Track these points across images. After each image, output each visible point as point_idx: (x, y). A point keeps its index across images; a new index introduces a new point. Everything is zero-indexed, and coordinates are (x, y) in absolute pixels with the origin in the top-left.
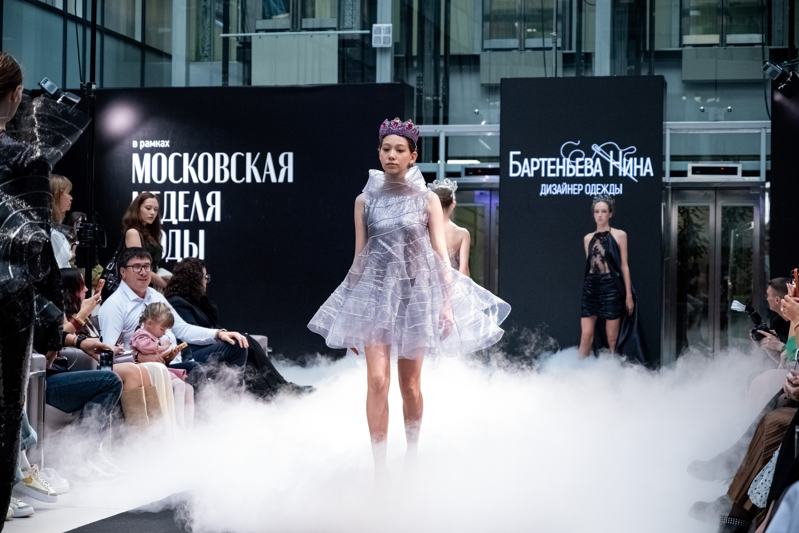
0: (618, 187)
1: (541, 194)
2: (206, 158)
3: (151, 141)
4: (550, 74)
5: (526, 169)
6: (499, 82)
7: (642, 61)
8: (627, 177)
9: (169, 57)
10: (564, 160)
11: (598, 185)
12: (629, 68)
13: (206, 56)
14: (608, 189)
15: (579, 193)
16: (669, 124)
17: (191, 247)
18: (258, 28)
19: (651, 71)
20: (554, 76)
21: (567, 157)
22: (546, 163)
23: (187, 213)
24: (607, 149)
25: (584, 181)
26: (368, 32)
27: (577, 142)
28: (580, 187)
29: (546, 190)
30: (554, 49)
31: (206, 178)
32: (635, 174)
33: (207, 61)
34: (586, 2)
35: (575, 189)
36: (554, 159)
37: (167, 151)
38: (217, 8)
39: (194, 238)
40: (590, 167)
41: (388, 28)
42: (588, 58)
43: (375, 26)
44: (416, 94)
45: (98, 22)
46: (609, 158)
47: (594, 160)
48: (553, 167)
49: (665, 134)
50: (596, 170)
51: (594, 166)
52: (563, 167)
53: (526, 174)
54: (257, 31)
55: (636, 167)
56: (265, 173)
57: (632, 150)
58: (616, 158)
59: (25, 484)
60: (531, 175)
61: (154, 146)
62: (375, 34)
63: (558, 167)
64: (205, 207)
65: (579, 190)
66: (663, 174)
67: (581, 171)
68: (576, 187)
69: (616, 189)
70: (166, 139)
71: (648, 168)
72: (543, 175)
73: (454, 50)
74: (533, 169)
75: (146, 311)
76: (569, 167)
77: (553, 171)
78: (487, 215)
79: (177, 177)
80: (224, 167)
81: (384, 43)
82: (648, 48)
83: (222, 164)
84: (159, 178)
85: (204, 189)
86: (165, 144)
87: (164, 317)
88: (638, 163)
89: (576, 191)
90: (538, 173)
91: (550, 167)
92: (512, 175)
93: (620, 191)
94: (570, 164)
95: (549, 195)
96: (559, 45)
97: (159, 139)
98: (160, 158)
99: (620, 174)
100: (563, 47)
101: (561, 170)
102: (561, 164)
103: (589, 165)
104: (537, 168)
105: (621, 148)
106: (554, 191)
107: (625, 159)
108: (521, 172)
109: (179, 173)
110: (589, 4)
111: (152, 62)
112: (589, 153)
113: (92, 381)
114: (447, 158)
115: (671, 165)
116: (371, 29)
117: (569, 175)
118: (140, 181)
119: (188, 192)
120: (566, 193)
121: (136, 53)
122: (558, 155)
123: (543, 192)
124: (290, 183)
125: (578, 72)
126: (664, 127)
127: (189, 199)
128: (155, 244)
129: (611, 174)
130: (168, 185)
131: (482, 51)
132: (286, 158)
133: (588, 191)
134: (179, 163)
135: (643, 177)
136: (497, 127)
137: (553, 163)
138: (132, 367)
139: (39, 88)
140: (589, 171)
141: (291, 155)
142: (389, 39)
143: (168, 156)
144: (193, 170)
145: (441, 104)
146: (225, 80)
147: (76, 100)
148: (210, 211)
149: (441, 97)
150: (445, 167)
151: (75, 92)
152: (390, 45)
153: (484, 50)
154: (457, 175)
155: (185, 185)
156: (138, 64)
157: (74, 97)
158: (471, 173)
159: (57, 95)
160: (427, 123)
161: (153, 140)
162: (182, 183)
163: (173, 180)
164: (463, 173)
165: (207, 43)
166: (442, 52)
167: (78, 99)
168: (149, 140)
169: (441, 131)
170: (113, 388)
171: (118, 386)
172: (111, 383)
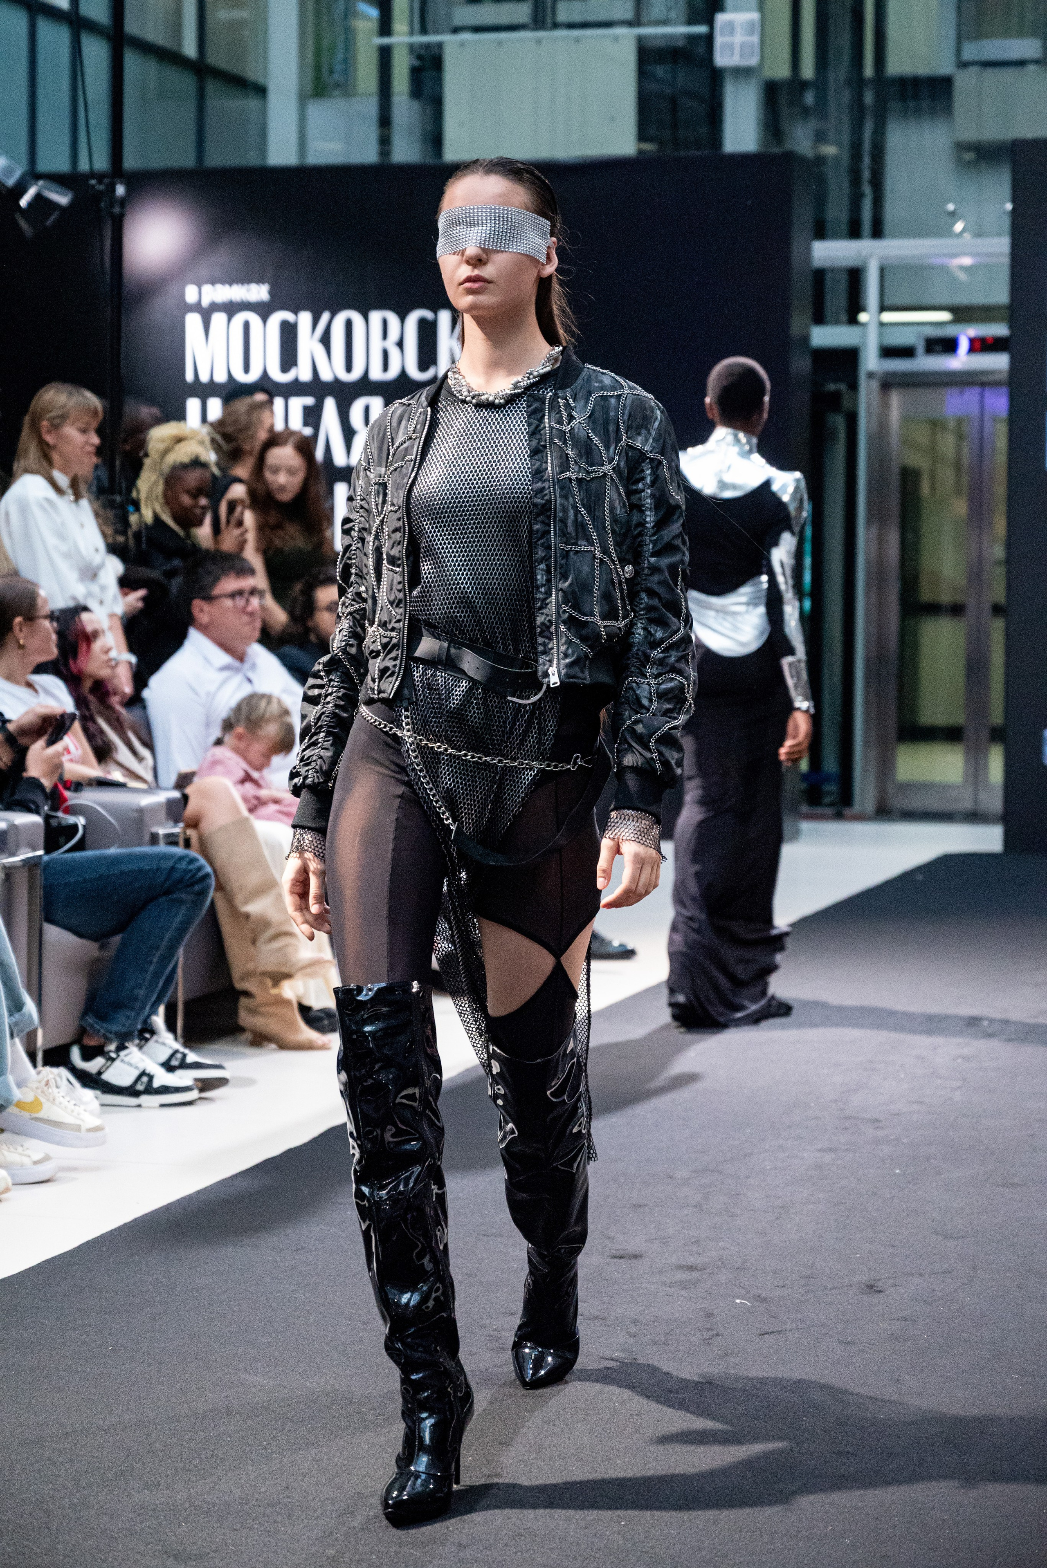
2: (349, 324)
3: (227, 286)
6: (1006, 142)
9: (260, 90)
13: (337, 85)
18: (457, 22)
26: (702, 29)
31: (349, 368)
33: (341, 95)
37: (264, 310)
41: (750, 23)
43: (721, 18)
54: (456, 30)
59: (27, 1115)
61: (234, 299)
62: (722, 34)
64: (349, 434)
70: (260, 281)
73: (896, 66)
79: (285, 367)
80: (391, 344)
81: (743, 55)
83: (385, 336)
84: (247, 369)
85: (346, 393)
86: (259, 292)
97: (245, 279)
98: (247, 326)
109: (289, 359)
111: (220, 101)
116: (711, 23)
118: (204, 378)
119: (309, 401)
121: (186, 82)
127: (313, 416)
130: (266, 385)
131: (959, 67)
134: (289, 333)
136: (1001, 245)
142: (752, 46)
143: (264, 319)
144: (320, 350)
145: (867, 189)
146: (385, 141)
147: (62, 199)
148: (359, 442)
149: (866, 174)
150: (881, 335)
151: (59, 180)
152: (754, 61)
153: (963, 65)
154: (907, 352)
155: (305, 385)
156: (190, 107)
157: (57, 192)
158: (938, 348)
159: (20, 189)
160: (836, 236)
161: (231, 285)
162: (296, 380)
163: (278, 376)
164: (920, 349)
165: (340, 56)
166: (869, 71)
167: (65, 195)
168: (223, 283)
169: (870, 255)
170: (192, 885)
171: (204, 883)
172: (188, 876)
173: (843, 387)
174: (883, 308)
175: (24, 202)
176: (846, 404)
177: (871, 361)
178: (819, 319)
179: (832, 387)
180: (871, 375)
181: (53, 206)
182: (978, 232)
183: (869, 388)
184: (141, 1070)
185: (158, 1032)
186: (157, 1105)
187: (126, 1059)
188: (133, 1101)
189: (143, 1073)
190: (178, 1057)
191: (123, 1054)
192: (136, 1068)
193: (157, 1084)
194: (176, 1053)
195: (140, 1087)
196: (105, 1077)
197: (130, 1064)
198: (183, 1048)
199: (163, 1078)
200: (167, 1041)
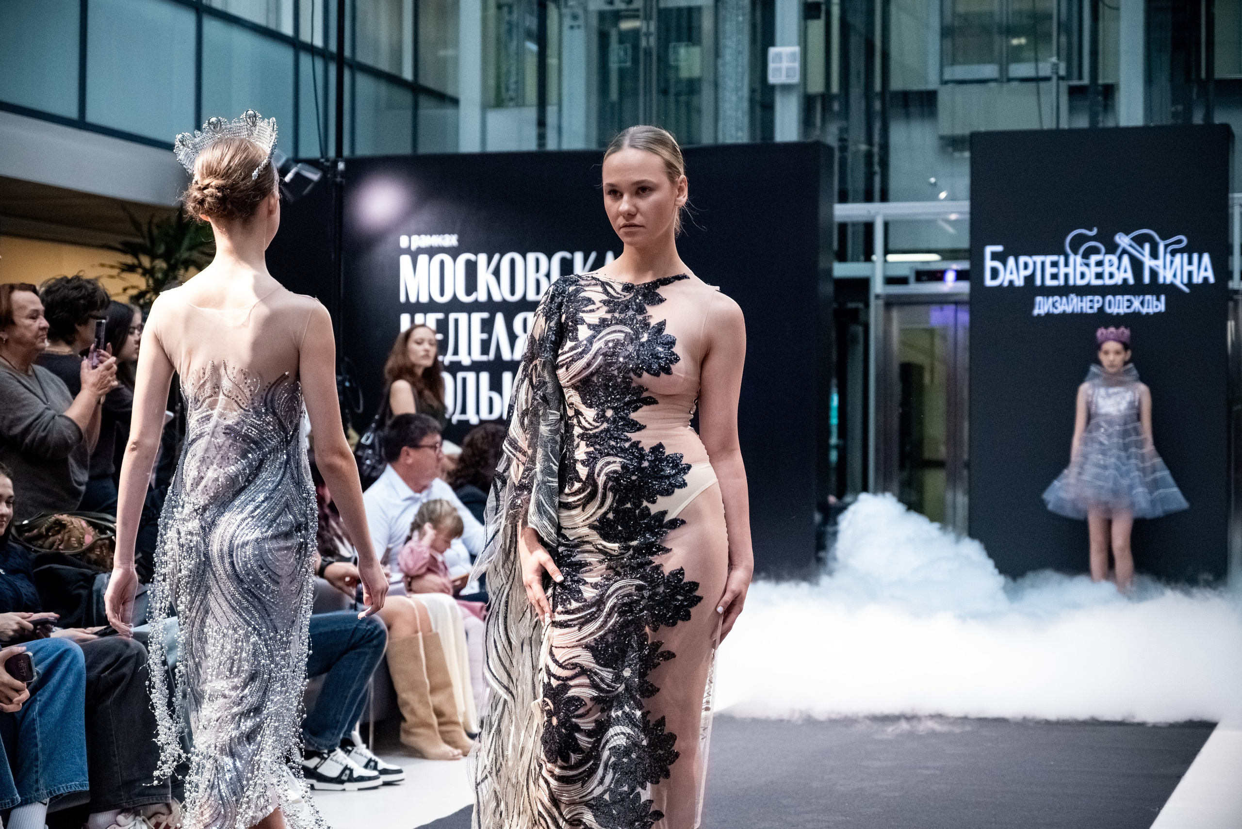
0: (1158, 300)
1: (1036, 312)
2: (513, 262)
3: (429, 236)
4: (1049, 124)
5: (1011, 273)
6: (967, 134)
7: (1194, 96)
8: (1172, 286)
9: (455, 102)
10: (1072, 258)
11: (1127, 297)
12: (1173, 109)
13: (512, 99)
14: (1142, 303)
15: (1095, 310)
16: (1238, 198)
17: (491, 400)
19: (1208, 116)
20: (1055, 125)
21: (1075, 252)
22: (1043, 264)
23: (485, 347)
24: (1140, 241)
25: (1103, 291)
27: (1091, 230)
28: (1098, 302)
29: (1043, 306)
30: (1055, 78)
31: (513, 292)
32: (1185, 280)
33: (513, 107)
34: (1104, 3)
35: (1089, 304)
36: (1054, 258)
37: (454, 253)
38: (527, 23)
39: (496, 386)
40: (1114, 269)
41: (793, 54)
42: (1109, 92)
43: (772, 51)
44: (837, 155)
45: (347, 53)
46: (1142, 254)
47: (1120, 258)
48: (1054, 270)
49: (1233, 214)
50: (1123, 274)
51: (1119, 268)
52: (1070, 270)
53: (1011, 282)
55: (1187, 268)
57: (1179, 242)
58: (1154, 255)
60: (1019, 282)
61: (433, 245)
62: (773, 62)
63: (1063, 270)
64: (513, 338)
65: (1097, 306)
66: (1230, 275)
67: (1099, 276)
68: (1091, 301)
69: (1155, 303)
70: (451, 232)
71: (1206, 270)
72: (1038, 282)
73: (897, 84)
74: (1024, 273)
75: (420, 514)
76: (1080, 269)
77: (1054, 277)
79: (469, 292)
80: (541, 275)
81: (788, 76)
82: (1203, 75)
83: (537, 270)
84: (442, 293)
85: (510, 310)
86: (451, 240)
87: (448, 522)
88: (1190, 263)
89: (1091, 308)
90: (1030, 279)
91: (1049, 270)
92: (989, 282)
93: (1162, 307)
94: (1081, 265)
95: (1048, 315)
96: (1062, 72)
97: (441, 232)
98: (442, 263)
99: (1161, 280)
100: (1068, 77)
101: (1066, 276)
102: (1066, 265)
103: (1111, 265)
104: (1029, 272)
105: (1163, 238)
106: (1056, 308)
107: (1168, 257)
108: (1004, 279)
109: (471, 286)
110: (1110, 7)
111: (429, 110)
112: (1112, 248)
113: (340, 631)
115: (1241, 262)
116: (765, 54)
117: (1080, 282)
118: (413, 300)
119: (485, 315)
120: (1076, 310)
121: (405, 98)
122: (1061, 251)
123: (1039, 308)
125: (1093, 120)
126: (1230, 202)
127: (487, 326)
128: (435, 404)
129: (1147, 279)
130: (455, 305)
131: (941, 84)
133: (1110, 307)
134: (471, 269)
135: (1197, 285)
136: (965, 207)
137: (1054, 264)
138: (403, 604)
140: (1111, 276)
142: (794, 69)
143: (455, 259)
144: (492, 280)
145: (877, 168)
146: (542, 137)
147: (314, 176)
148: (520, 344)
149: (876, 159)
150: (885, 269)
151: (313, 163)
152: (795, 79)
153: (945, 83)
154: (902, 281)
155: (482, 304)
156: (408, 115)
157: (311, 172)
158: (924, 278)
159: (285, 170)
160: (855, 201)
161: (431, 236)
162: (476, 301)
163: (463, 298)
164: (912, 279)
165: (513, 79)
166: (878, 87)
167: (317, 174)
168: (426, 234)
169: (877, 213)
170: (371, 640)
171: (380, 638)
172: (369, 633)
173: (861, 306)
174: (887, 252)
175: (287, 179)
176: (862, 316)
177: (878, 287)
178: (842, 257)
179: (851, 305)
180: (878, 297)
181: (308, 181)
182: (952, 198)
183: (876, 306)
184: (345, 765)
185: (356, 744)
186: (356, 789)
187: (334, 758)
188: (339, 787)
189: (346, 768)
190: (372, 764)
191: (332, 755)
192: (341, 764)
193: (355, 775)
194: (370, 760)
195: (344, 778)
196: (319, 770)
197: (337, 761)
198: (374, 757)
199: (359, 771)
200: (363, 752)
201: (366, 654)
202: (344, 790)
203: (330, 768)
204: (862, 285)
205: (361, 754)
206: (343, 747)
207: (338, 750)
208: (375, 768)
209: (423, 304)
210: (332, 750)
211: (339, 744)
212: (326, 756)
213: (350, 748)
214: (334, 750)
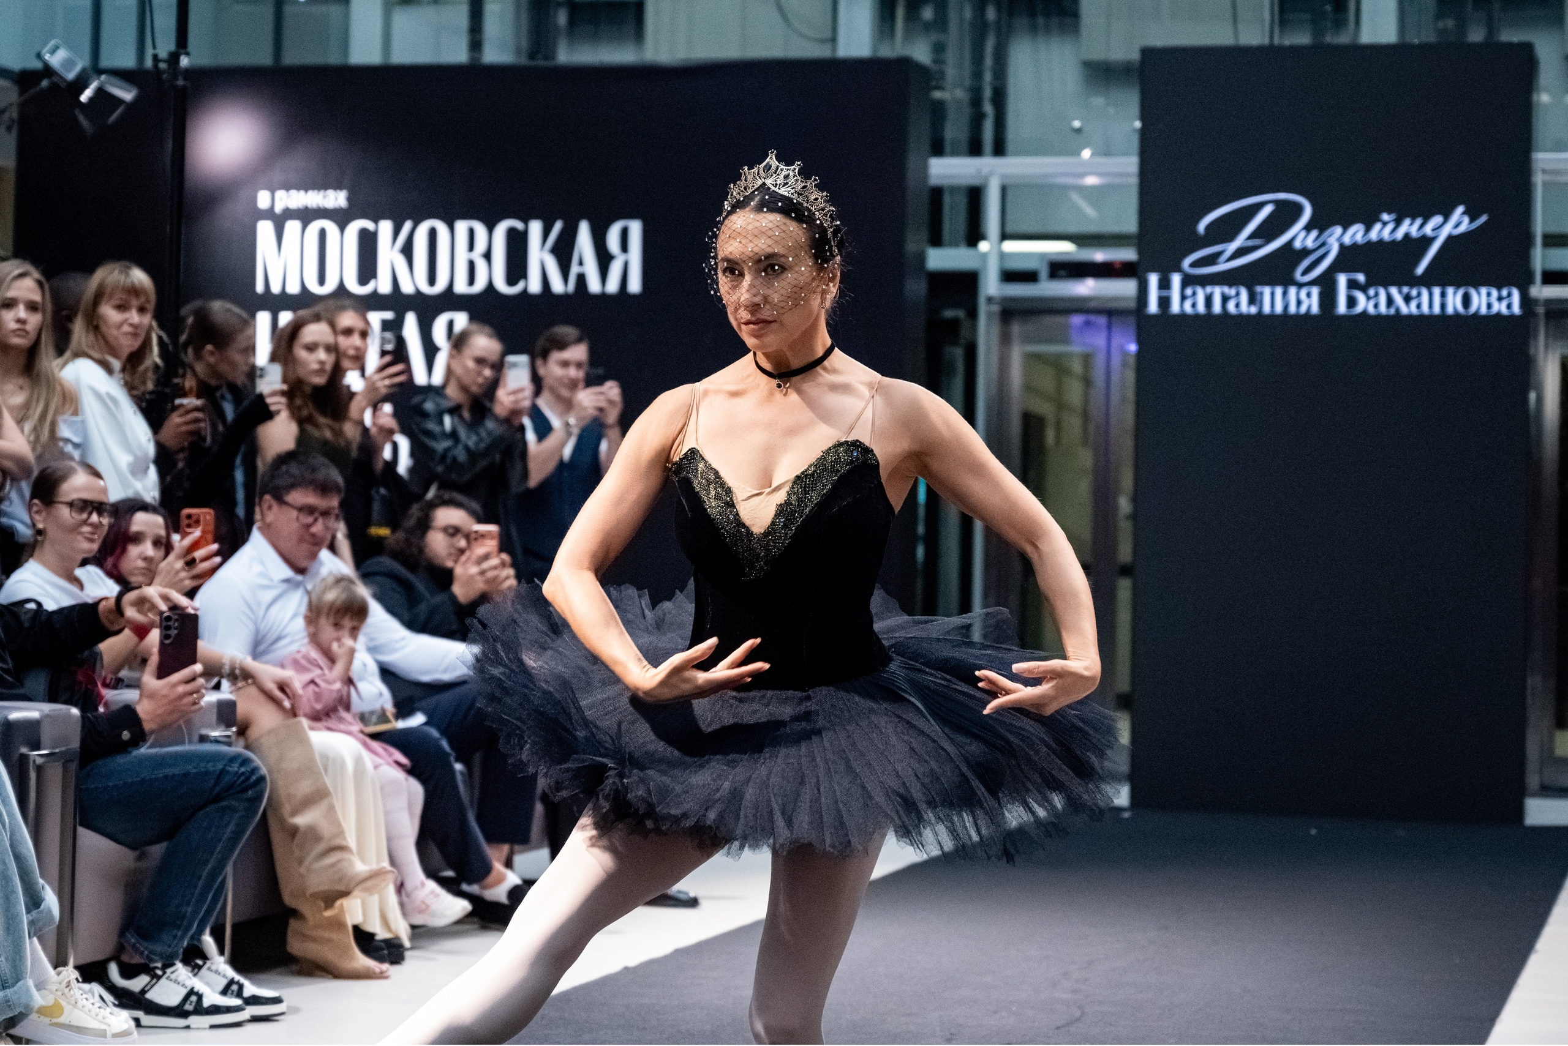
2: (433, 234)
3: (302, 192)
6: (1135, 56)
7: (1470, 9)
12: (1440, 26)
16: (1543, 160)
19: (1492, 31)
20: (1266, 41)
31: (432, 280)
33: (432, 4)
37: (342, 218)
49: (1535, 184)
56: (575, 269)
59: (47, 1020)
61: (309, 206)
64: (430, 351)
66: (1531, 277)
70: (338, 187)
78: (1099, 375)
79: (363, 279)
80: (477, 255)
83: (471, 247)
84: (322, 280)
85: (428, 308)
86: (337, 199)
97: (322, 186)
98: (323, 233)
109: (367, 269)
113: (197, 774)
114: (1004, 236)
115: (1544, 257)
118: (276, 289)
119: (389, 315)
124: (634, 297)
125: (1318, 33)
126: (1532, 166)
130: (342, 298)
132: (624, 234)
134: (368, 243)
136: (1129, 164)
139: (37, 65)
141: (635, 228)
143: (342, 228)
144: (401, 262)
145: (988, 109)
146: (476, 44)
147: (127, 95)
148: (441, 360)
149: (988, 93)
150: (1001, 264)
151: (125, 76)
154: (1030, 277)
155: (384, 298)
157: (121, 88)
158: (1062, 273)
159: (80, 84)
160: (955, 153)
161: (306, 190)
162: (375, 293)
163: (353, 286)
164: (1044, 273)
167: (130, 91)
168: (298, 188)
169: (991, 173)
170: (245, 790)
171: (258, 788)
172: (242, 778)
173: (961, 314)
175: (85, 97)
176: (964, 333)
177: (991, 286)
178: (936, 241)
179: (949, 314)
180: (990, 300)
181: (117, 101)
182: (1105, 151)
183: (989, 315)
184: (189, 989)
185: (209, 956)
186: (207, 1026)
187: (173, 976)
188: (181, 1022)
189: (191, 992)
190: (235, 987)
191: (169, 971)
192: (183, 985)
193: (206, 1003)
194: (232, 982)
195: (188, 1007)
196: (149, 996)
197: (176, 982)
198: (237, 977)
199: (212, 998)
200: (220, 967)
201: (234, 810)
202: (188, 1027)
203: (166, 993)
204: (967, 282)
205: (217, 972)
206: (186, 961)
207: (179, 965)
208: (239, 994)
209: (292, 296)
210: (168, 964)
211: (181, 957)
212: (159, 972)
213: (200, 962)
214: (173, 964)
